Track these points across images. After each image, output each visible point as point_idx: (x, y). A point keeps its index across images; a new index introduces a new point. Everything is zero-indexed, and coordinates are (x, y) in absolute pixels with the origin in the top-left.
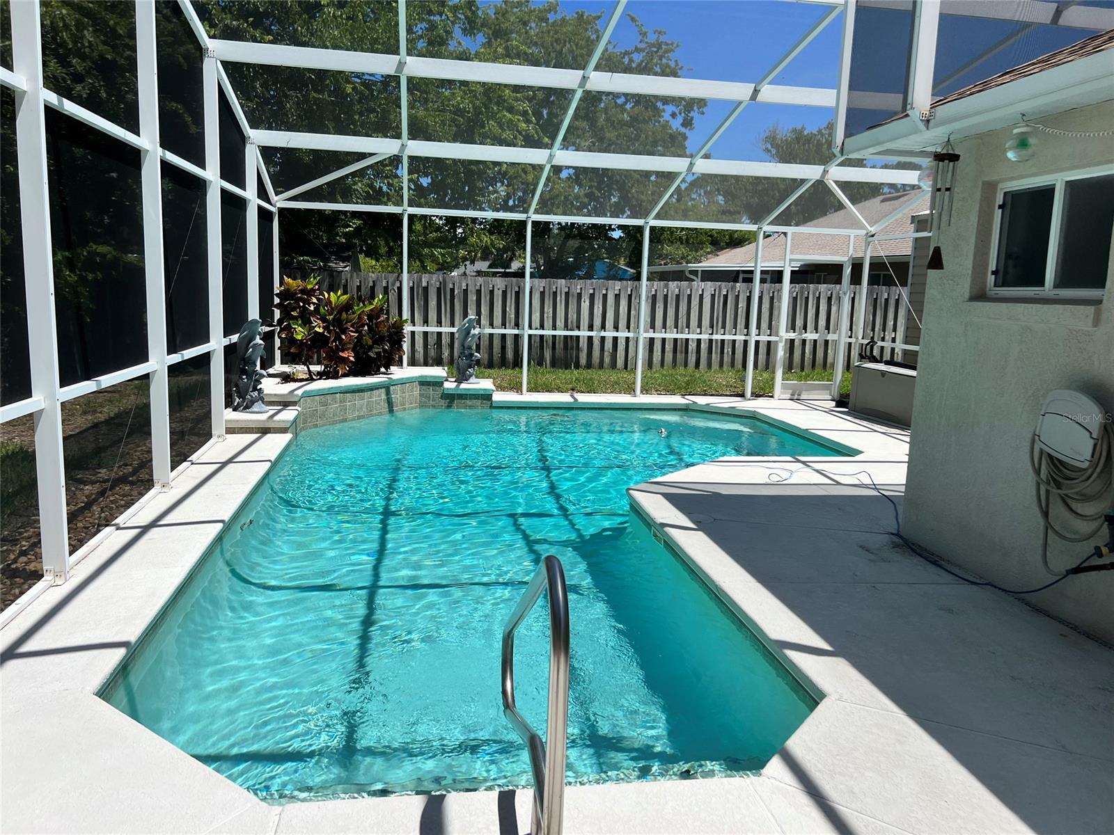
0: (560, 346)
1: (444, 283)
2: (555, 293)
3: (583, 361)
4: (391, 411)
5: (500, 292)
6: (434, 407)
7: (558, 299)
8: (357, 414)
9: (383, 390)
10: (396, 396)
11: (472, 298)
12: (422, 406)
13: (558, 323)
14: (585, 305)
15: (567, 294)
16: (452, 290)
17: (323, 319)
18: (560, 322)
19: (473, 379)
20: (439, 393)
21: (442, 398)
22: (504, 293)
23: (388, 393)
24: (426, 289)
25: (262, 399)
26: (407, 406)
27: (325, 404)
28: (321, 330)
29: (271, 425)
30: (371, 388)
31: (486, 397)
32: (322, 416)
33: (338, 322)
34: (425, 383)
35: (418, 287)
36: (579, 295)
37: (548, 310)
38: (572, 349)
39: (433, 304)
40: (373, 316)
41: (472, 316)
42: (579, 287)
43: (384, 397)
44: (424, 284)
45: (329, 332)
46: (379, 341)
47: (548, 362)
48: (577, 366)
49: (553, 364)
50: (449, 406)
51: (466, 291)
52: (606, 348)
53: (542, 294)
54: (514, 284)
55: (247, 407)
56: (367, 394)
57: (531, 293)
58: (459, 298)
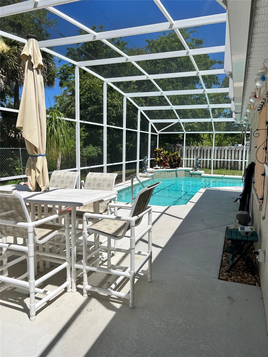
0: (233, 164)
1: (202, 148)
2: (232, 150)
3: (239, 168)
4: (177, 176)
5: (216, 150)
6: (188, 176)
7: (232, 152)
8: (168, 176)
9: (175, 172)
10: (178, 173)
11: (209, 152)
12: (185, 176)
13: (232, 158)
14: (240, 154)
15: (235, 150)
16: (204, 150)
17: (163, 157)
18: (233, 157)
19: (198, 170)
20: (189, 173)
21: (189, 174)
22: (217, 150)
23: (176, 172)
24: (197, 150)
25: (147, 171)
26: (181, 176)
27: (161, 174)
28: (162, 159)
29: (147, 176)
30: (172, 171)
31: (200, 175)
32: (160, 176)
33: (165, 157)
34: (186, 171)
35: (195, 149)
36: (239, 151)
37: (230, 155)
38: (236, 165)
39: (199, 153)
40: (174, 156)
41: (199, 156)
42: (239, 149)
43: (175, 173)
44: (197, 149)
45: (163, 159)
46: (175, 161)
47: (229, 169)
48: (238, 169)
49: (231, 169)
50: (191, 176)
51: (207, 150)
52: (246, 165)
53: (228, 150)
54: (220, 148)
55: (144, 173)
56: (171, 172)
57: (214, 150)
58: (205, 152)
